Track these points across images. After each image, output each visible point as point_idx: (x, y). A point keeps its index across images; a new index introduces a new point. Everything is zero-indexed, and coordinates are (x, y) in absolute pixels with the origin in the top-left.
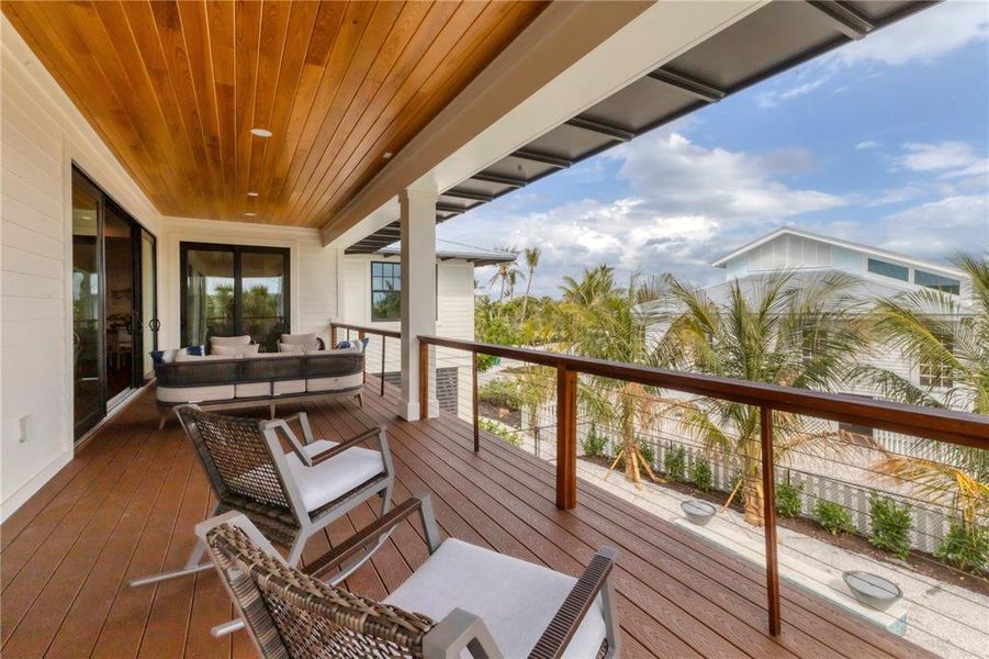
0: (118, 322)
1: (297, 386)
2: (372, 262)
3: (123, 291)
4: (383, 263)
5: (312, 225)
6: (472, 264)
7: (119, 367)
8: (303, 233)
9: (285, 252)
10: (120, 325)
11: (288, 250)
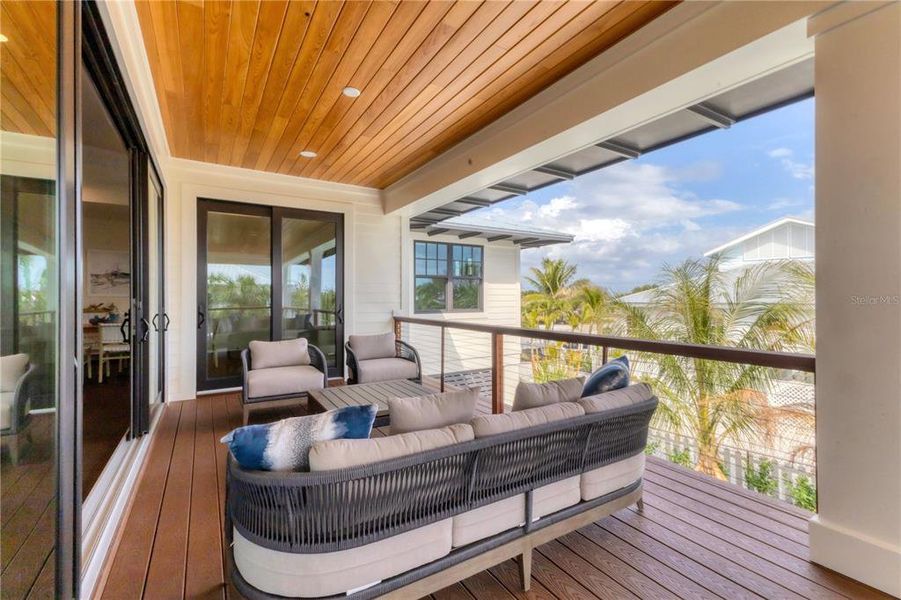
0: (101, 315)
2: (415, 241)
3: (106, 275)
4: (426, 242)
6: (519, 246)
7: (100, 380)
8: (360, 194)
9: (339, 219)
10: (103, 320)
11: (343, 215)
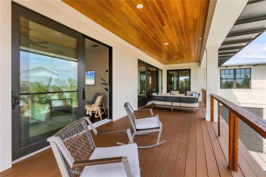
1: (178, 104)
2: (221, 70)
4: (225, 70)
5: (196, 62)
8: (194, 64)
9: (189, 70)
11: (191, 69)
